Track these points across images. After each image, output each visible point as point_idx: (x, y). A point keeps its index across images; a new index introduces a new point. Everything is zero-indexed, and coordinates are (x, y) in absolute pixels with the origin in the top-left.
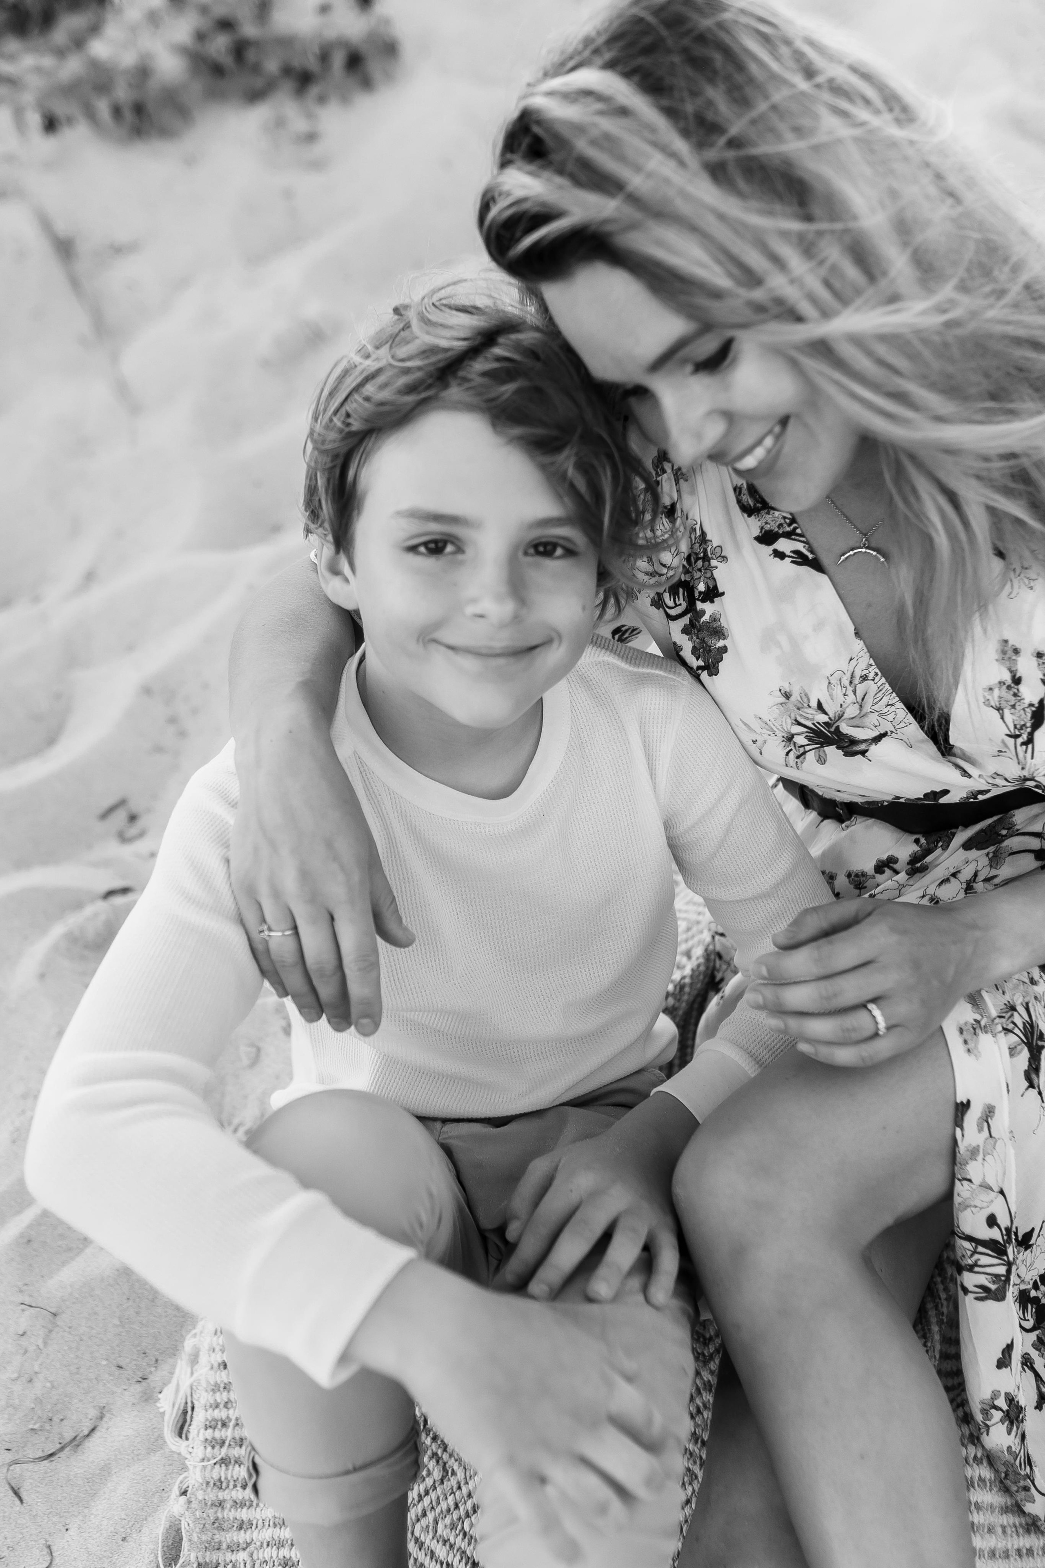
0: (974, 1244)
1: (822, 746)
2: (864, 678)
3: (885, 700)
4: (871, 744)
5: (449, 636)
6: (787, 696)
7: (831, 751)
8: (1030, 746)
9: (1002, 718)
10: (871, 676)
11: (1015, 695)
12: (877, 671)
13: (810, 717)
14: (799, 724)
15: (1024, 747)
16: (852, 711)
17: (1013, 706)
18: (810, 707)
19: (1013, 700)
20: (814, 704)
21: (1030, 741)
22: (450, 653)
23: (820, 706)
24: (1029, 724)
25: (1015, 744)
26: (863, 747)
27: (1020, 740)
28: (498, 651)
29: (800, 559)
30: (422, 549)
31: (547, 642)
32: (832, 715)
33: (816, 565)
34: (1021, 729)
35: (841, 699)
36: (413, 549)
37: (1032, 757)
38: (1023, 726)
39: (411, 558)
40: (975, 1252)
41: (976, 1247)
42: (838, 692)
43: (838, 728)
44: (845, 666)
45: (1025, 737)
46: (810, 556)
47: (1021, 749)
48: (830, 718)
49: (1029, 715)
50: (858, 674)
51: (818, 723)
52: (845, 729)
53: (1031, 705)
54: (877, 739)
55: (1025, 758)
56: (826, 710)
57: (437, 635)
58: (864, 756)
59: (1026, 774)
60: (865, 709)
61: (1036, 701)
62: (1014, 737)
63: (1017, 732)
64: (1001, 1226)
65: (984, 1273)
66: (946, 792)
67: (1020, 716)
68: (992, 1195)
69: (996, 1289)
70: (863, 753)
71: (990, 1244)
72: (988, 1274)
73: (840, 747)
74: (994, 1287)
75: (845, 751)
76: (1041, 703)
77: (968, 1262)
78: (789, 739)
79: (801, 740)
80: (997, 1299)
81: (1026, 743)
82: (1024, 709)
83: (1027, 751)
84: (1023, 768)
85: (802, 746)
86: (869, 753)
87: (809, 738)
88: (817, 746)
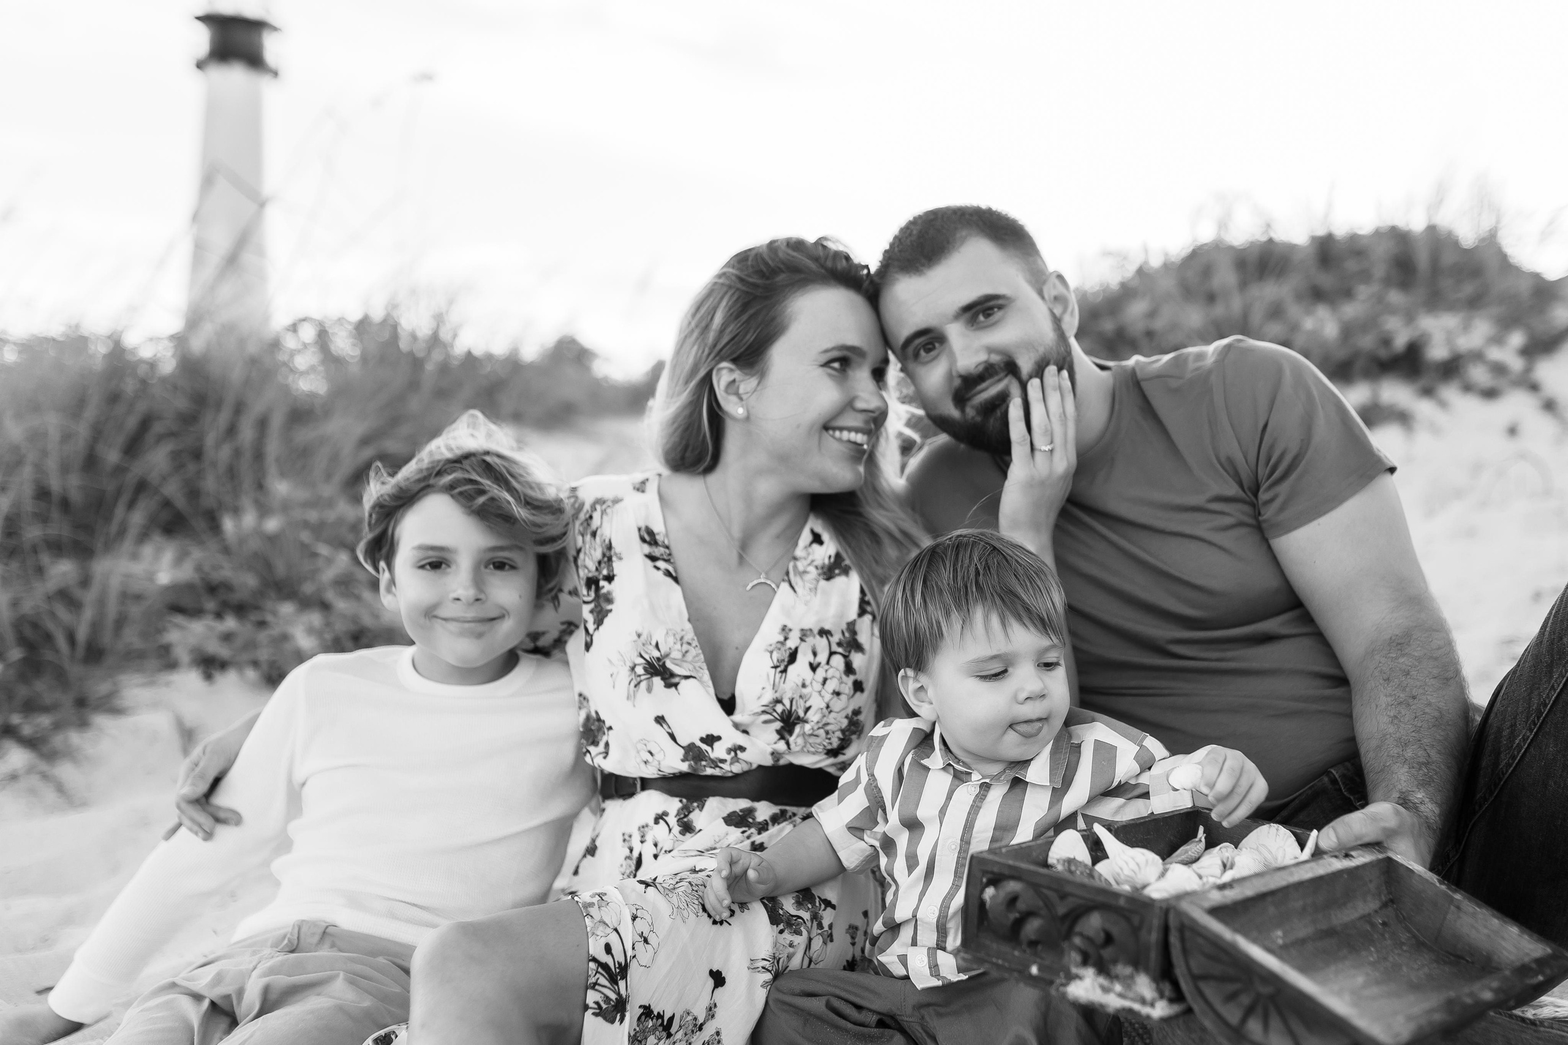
0: (596, 965)
1: (652, 676)
2: (689, 643)
3: (699, 664)
4: (682, 679)
5: (443, 612)
6: (639, 636)
7: (657, 681)
8: (784, 675)
9: (772, 657)
10: (694, 645)
11: (782, 645)
12: (698, 644)
13: (649, 652)
14: (642, 656)
15: (780, 674)
16: (676, 655)
17: (780, 651)
18: (651, 644)
19: (780, 648)
20: (654, 643)
21: (785, 671)
22: (444, 622)
23: (657, 646)
24: (786, 660)
25: (776, 672)
26: (676, 680)
27: (779, 669)
28: (469, 619)
29: (668, 573)
30: (428, 567)
31: (501, 617)
32: (663, 653)
33: (676, 580)
34: (781, 662)
35: (671, 644)
36: (422, 567)
37: (784, 682)
38: (783, 660)
39: (421, 572)
40: (596, 972)
41: (597, 968)
42: (671, 640)
43: (664, 663)
44: (679, 630)
45: (782, 668)
46: (674, 574)
47: (778, 675)
48: (661, 655)
49: (788, 655)
51: (653, 657)
52: (669, 664)
53: (790, 649)
54: (687, 677)
55: (779, 682)
56: (661, 650)
57: (435, 613)
58: (676, 689)
59: (778, 695)
60: (685, 659)
61: (793, 647)
62: (776, 667)
63: (778, 664)
64: (615, 957)
65: (600, 992)
66: (719, 738)
67: (782, 655)
68: (609, 930)
69: (606, 1008)
70: (676, 685)
71: (605, 966)
72: (603, 993)
73: (663, 679)
74: (604, 1006)
75: (665, 683)
76: (796, 649)
77: (592, 980)
78: (633, 669)
79: (640, 670)
80: (605, 1019)
81: (782, 672)
82: (785, 651)
83: (781, 678)
84: (776, 692)
85: (639, 676)
86: (679, 687)
87: (645, 669)
88: (649, 676)
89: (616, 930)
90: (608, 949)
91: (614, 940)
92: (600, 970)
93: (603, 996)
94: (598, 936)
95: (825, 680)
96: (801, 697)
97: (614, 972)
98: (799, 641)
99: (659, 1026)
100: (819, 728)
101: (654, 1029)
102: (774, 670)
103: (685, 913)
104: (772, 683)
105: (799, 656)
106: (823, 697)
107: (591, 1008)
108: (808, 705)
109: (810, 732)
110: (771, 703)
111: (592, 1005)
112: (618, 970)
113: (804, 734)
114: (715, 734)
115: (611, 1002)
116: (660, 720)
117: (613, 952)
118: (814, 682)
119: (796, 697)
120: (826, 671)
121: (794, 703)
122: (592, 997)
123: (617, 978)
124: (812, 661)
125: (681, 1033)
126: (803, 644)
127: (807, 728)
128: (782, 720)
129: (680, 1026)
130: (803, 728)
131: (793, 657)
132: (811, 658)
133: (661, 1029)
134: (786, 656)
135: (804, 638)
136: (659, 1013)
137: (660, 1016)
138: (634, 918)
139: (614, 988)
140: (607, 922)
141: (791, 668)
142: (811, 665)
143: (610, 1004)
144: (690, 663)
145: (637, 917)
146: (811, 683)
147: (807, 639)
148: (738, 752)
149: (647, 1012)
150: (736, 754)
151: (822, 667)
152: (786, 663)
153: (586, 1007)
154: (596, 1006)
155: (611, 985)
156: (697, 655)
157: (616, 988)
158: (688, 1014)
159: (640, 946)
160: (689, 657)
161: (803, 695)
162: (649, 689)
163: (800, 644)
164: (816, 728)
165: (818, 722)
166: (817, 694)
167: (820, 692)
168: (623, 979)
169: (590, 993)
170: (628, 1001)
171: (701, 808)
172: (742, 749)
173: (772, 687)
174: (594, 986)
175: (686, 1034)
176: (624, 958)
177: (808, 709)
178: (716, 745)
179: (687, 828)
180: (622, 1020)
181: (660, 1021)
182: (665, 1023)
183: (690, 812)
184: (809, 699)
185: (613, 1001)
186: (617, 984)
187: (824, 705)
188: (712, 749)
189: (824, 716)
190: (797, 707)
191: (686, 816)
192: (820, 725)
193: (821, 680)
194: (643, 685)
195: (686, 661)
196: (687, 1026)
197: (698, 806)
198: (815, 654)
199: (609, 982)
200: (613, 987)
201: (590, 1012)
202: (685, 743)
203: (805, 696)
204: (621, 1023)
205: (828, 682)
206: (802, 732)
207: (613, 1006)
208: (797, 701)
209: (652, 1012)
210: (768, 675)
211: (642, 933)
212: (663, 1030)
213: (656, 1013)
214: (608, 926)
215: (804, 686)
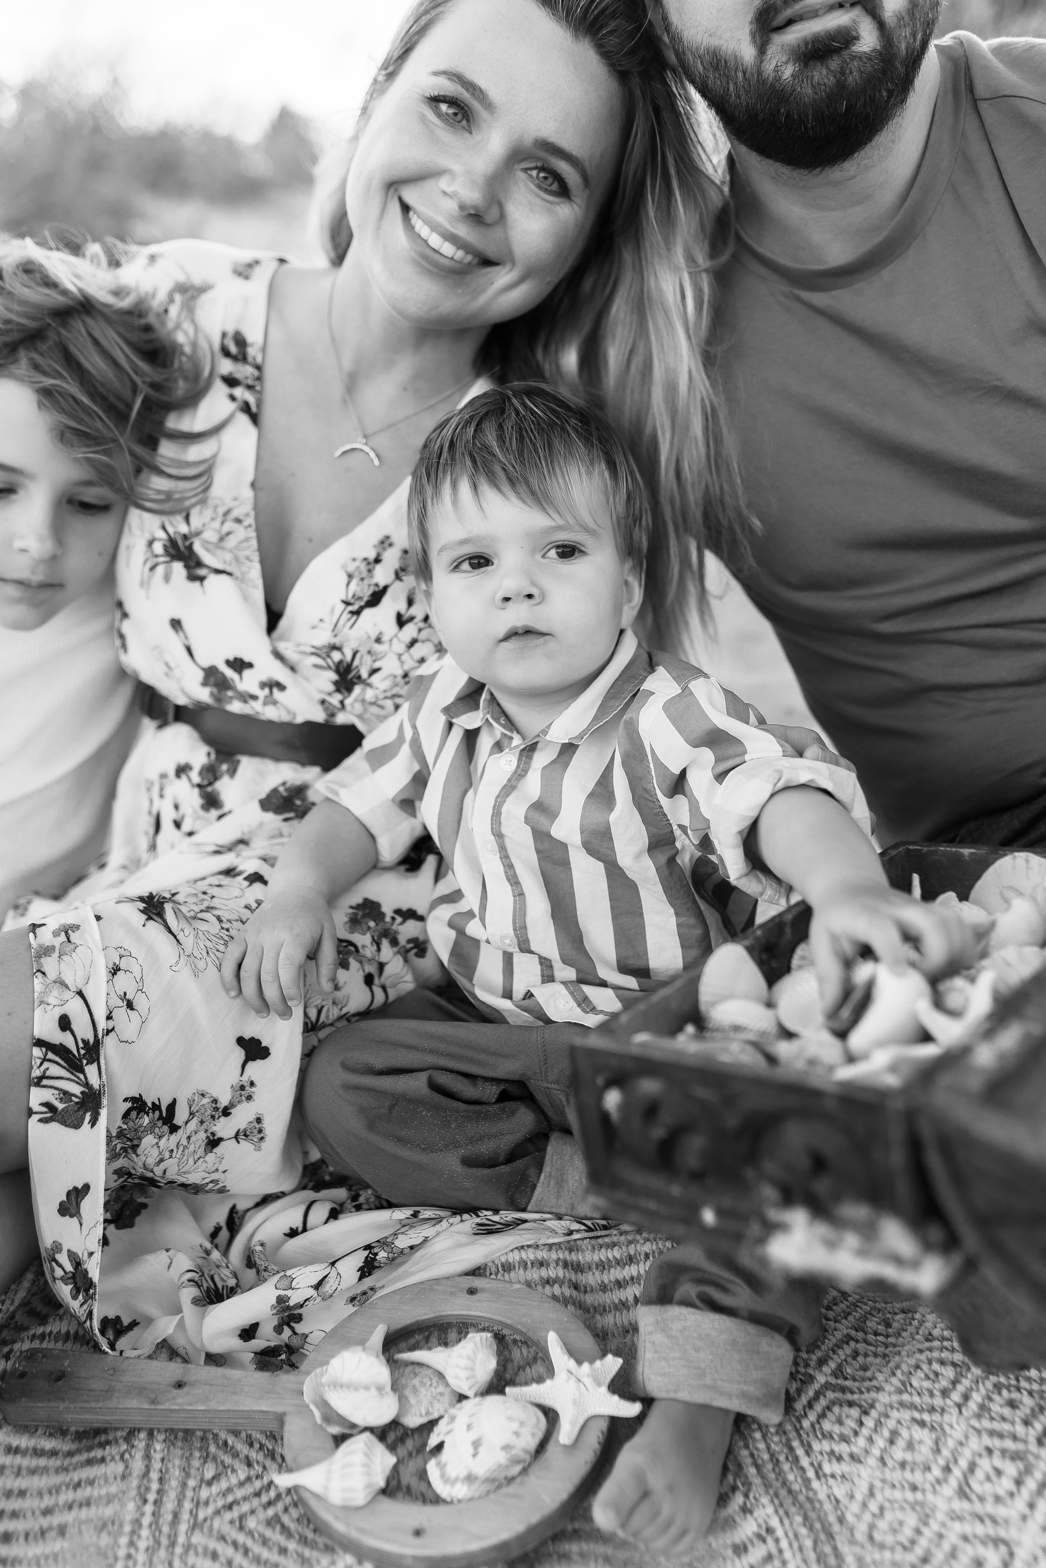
0: (44, 1050)
1: (173, 560)
2: (238, 521)
3: (246, 553)
4: (212, 572)
7: (178, 568)
8: (355, 617)
9: (348, 585)
10: (246, 523)
11: (369, 571)
12: (253, 523)
14: (164, 528)
15: (350, 615)
16: (210, 535)
17: (362, 579)
19: (365, 573)
21: (357, 613)
23: (189, 518)
24: (366, 599)
25: (345, 609)
26: (202, 572)
27: (350, 608)
29: (246, 408)
32: (192, 529)
33: (255, 419)
34: (358, 599)
37: (351, 627)
38: (360, 598)
40: (44, 1060)
41: (46, 1054)
43: (191, 544)
44: (226, 499)
45: (356, 607)
46: (254, 410)
47: (346, 616)
48: (190, 532)
49: (370, 592)
50: (235, 514)
51: (178, 534)
52: (198, 548)
53: (377, 585)
54: (218, 572)
55: (344, 625)
56: (191, 522)
58: (202, 584)
59: (337, 641)
60: (224, 544)
61: (382, 584)
62: (347, 603)
63: (352, 601)
64: (76, 1033)
65: (51, 1087)
66: (250, 665)
67: (362, 590)
68: (68, 995)
69: (63, 1109)
70: (202, 579)
71: (60, 1050)
72: (56, 1088)
73: (187, 567)
74: (60, 1106)
75: (189, 572)
76: (385, 588)
77: (36, 1073)
78: (150, 543)
79: (158, 548)
80: (64, 1123)
81: (353, 613)
82: (369, 585)
83: (349, 620)
84: (336, 636)
85: (157, 556)
86: (206, 582)
87: (165, 547)
88: (167, 559)
89: (80, 994)
90: (65, 1023)
91: (75, 1009)
92: (50, 1055)
93: (56, 1092)
94: (48, 1004)
95: (413, 642)
96: (369, 652)
97: (77, 1055)
98: (393, 577)
99: (158, 1120)
100: (386, 698)
101: (152, 1126)
102: (343, 606)
103: (201, 964)
104: (334, 621)
105: (386, 600)
106: (402, 663)
107: (36, 1113)
108: (377, 665)
109: (373, 700)
110: (324, 647)
111: (36, 1107)
112: (82, 1052)
113: (363, 701)
114: (247, 659)
115: (74, 1098)
116: (176, 624)
117: (74, 1026)
118: (395, 641)
119: (363, 650)
120: (420, 630)
121: (358, 656)
122: (37, 1097)
123: (82, 1063)
124: (403, 611)
125: (193, 1124)
126: (398, 583)
127: (370, 694)
128: (337, 671)
129: (192, 1114)
130: (363, 691)
131: (376, 598)
132: (402, 606)
133: (160, 1123)
134: (367, 594)
135: (401, 574)
136: (153, 1103)
137: (156, 1107)
138: (115, 971)
139: (78, 1078)
140: (67, 982)
141: (367, 612)
142: (399, 616)
143: (72, 1101)
144: (230, 551)
145: (119, 969)
146: (391, 640)
147: (404, 578)
148: (275, 690)
149: (138, 1105)
150: (271, 692)
151: (416, 624)
152: (363, 603)
153: (30, 1112)
154: (44, 1109)
155: (72, 1073)
156: (247, 539)
157: (81, 1076)
158: (203, 1095)
159: (121, 1013)
160: (231, 542)
161: (373, 651)
162: (167, 578)
163: (392, 583)
164: (381, 696)
165: (385, 691)
166: (396, 657)
167: (400, 656)
168: (92, 1063)
169: (34, 1090)
170: (104, 1093)
171: (232, 772)
172: (281, 687)
173: (332, 627)
174: (38, 1082)
175: (202, 1122)
176: (92, 1033)
177: (374, 671)
178: (247, 673)
179: (211, 801)
180: (94, 1122)
181: (157, 1113)
182: (164, 1115)
183: (216, 778)
184: (381, 659)
185: (77, 1097)
186: (82, 1071)
187: (400, 672)
188: (241, 678)
189: (396, 685)
190: (361, 664)
191: (210, 784)
192: (389, 694)
193: (408, 640)
194: (160, 570)
195: (223, 548)
196: (202, 1111)
197: (228, 771)
198: (410, 602)
199: (68, 1070)
200: (75, 1076)
201: (35, 1118)
202: (206, 664)
203: (376, 653)
204: (92, 1126)
205: (417, 645)
206: (360, 698)
207: (77, 1103)
208: (362, 657)
209: (145, 1103)
210: (333, 609)
211: (125, 994)
212: (164, 1124)
213: (150, 1105)
214: (67, 987)
215: (378, 640)
